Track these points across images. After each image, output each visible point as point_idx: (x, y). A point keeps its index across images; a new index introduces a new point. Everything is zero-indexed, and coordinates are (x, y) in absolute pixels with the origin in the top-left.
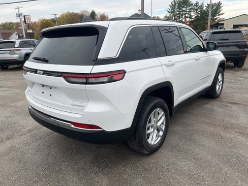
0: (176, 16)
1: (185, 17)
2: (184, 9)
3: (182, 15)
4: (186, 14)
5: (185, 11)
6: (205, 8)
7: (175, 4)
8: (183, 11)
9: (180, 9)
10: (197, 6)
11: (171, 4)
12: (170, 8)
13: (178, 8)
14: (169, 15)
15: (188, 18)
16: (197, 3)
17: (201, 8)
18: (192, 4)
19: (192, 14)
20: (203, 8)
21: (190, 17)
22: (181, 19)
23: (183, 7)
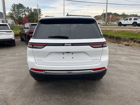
0: (16, 13)
1: (22, 14)
2: (21, 10)
3: (20, 13)
4: (22, 13)
5: (21, 11)
6: (32, 11)
7: (15, 6)
8: (20, 11)
9: (19, 9)
10: (28, 9)
11: (12, 6)
12: (12, 8)
13: (17, 9)
14: (11, 12)
15: (24, 15)
16: (28, 7)
17: (30, 11)
18: (25, 8)
19: (26, 13)
20: (32, 10)
21: (25, 15)
22: (20, 15)
23: (20, 9)
